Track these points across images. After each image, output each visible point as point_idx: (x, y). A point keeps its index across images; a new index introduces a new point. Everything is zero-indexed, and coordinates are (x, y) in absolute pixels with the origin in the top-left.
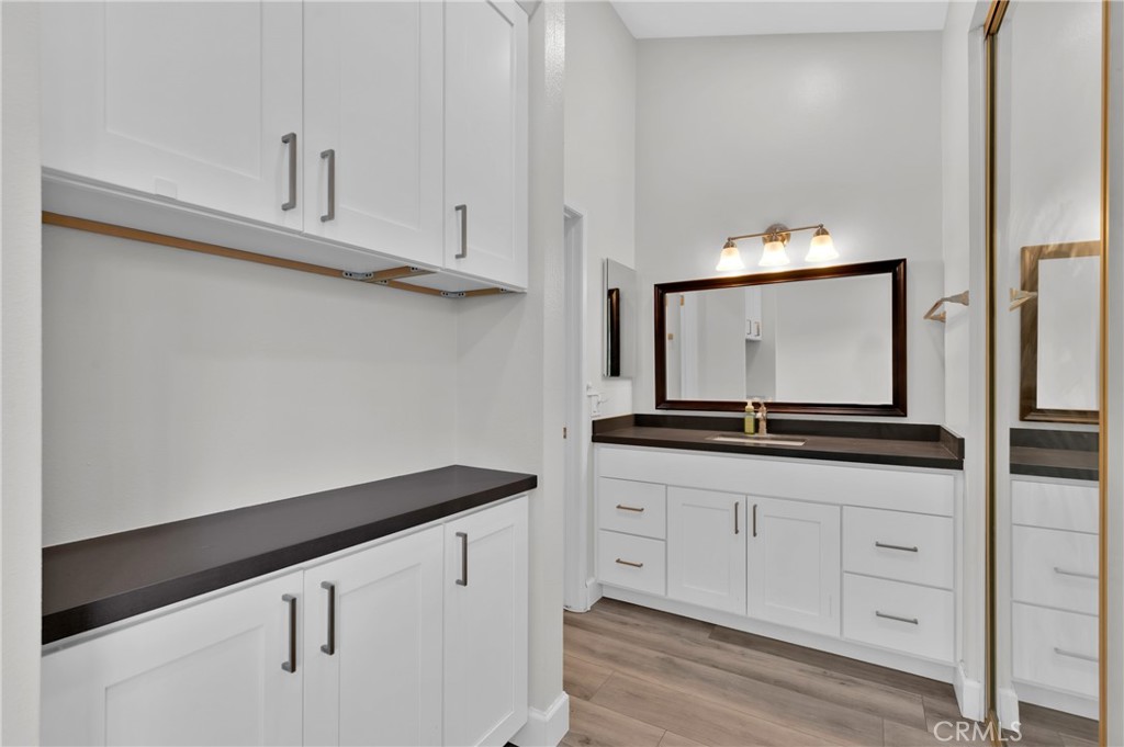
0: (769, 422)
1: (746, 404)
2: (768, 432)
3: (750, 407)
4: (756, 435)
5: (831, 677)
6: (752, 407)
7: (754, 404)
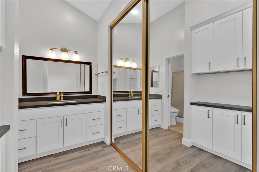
0: (63, 97)
1: (57, 93)
2: (63, 100)
3: (58, 94)
4: (60, 101)
5: (86, 151)
6: (59, 94)
7: (59, 93)
